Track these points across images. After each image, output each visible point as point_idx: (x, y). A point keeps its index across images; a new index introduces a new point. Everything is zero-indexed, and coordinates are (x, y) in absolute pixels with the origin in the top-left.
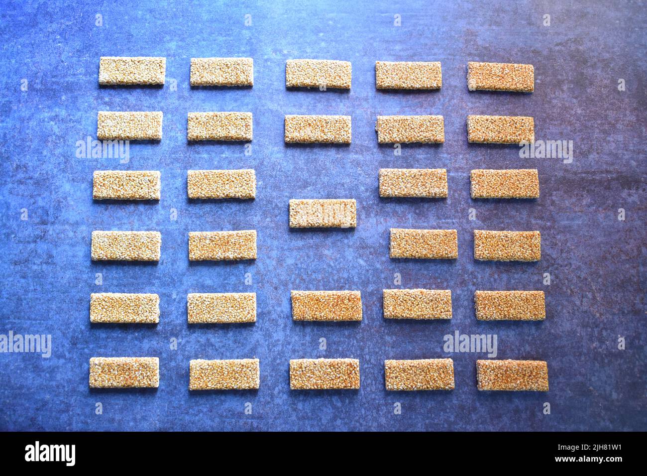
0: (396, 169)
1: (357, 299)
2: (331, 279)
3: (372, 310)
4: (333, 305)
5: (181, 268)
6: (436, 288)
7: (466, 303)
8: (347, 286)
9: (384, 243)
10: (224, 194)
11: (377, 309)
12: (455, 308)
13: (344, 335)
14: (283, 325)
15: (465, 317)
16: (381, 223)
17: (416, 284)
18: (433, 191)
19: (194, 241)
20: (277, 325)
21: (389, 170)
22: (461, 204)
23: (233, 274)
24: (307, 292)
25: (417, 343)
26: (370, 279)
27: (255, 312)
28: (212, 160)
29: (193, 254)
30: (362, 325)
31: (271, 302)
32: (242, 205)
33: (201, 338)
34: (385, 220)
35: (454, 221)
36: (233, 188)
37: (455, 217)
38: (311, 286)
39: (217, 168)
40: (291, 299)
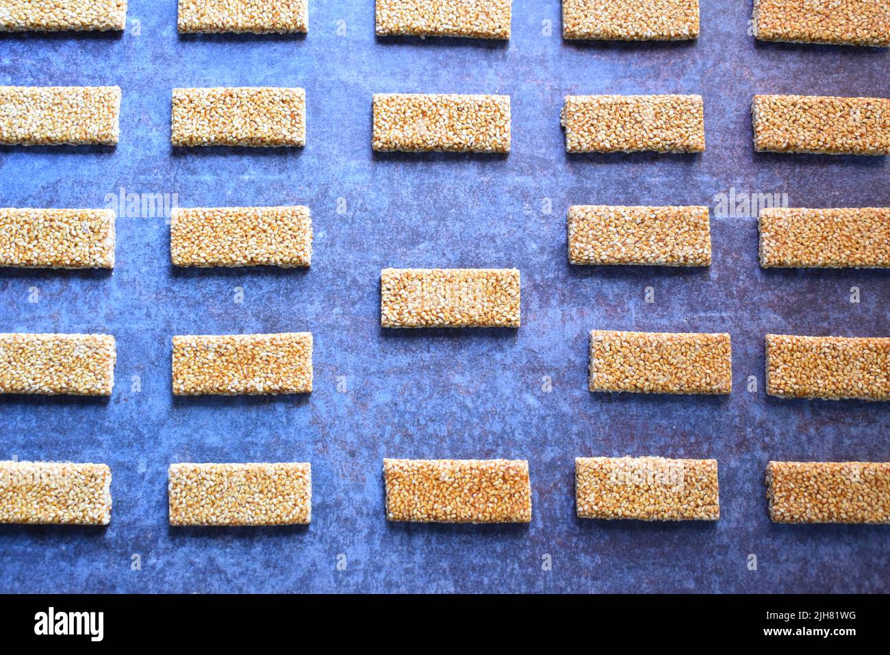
0: (604, 206)
1: (522, 478)
2: (466, 435)
3: (552, 501)
4: (470, 490)
5: (156, 411)
6: (686, 454)
7: (748, 487)
8: (500, 450)
9: (578, 361)
10: (245, 257)
11: (563, 498)
12: (727, 496)
13: (494, 551)
14: (366, 531)
15: (746, 516)
16: (572, 319)
17: (644, 447)
18: (680, 253)
19: (183, 355)
20: (354, 530)
21: (588, 208)
22: (738, 280)
23: (263, 424)
24: (418, 463)
25: (645, 569)
26: (549, 436)
27: (309, 504)
28: (222, 187)
29: (180, 381)
30: (532, 532)
31: (342, 483)
32: (283, 281)
33: (198, 556)
34: (581, 312)
35: (724, 314)
36: (265, 245)
37: (727, 307)
38: (425, 449)
39: (232, 203)
40: (383, 477)
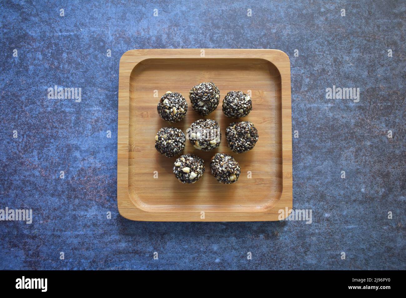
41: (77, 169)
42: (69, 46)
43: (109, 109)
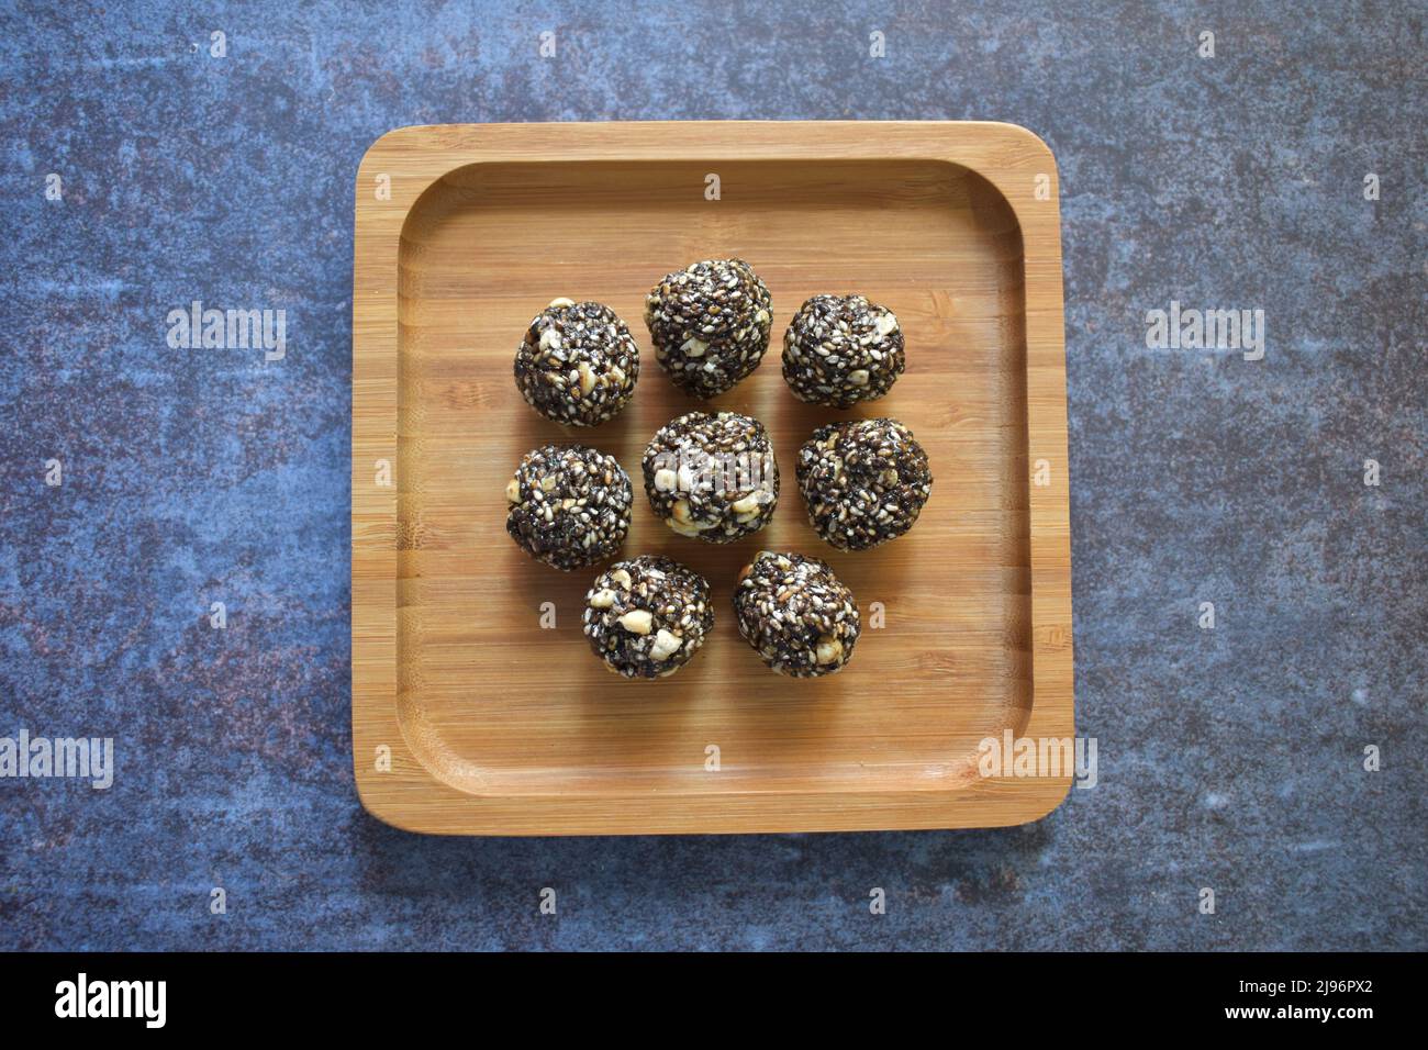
41: (186, 625)
42: (147, 112)
43: (315, 374)
